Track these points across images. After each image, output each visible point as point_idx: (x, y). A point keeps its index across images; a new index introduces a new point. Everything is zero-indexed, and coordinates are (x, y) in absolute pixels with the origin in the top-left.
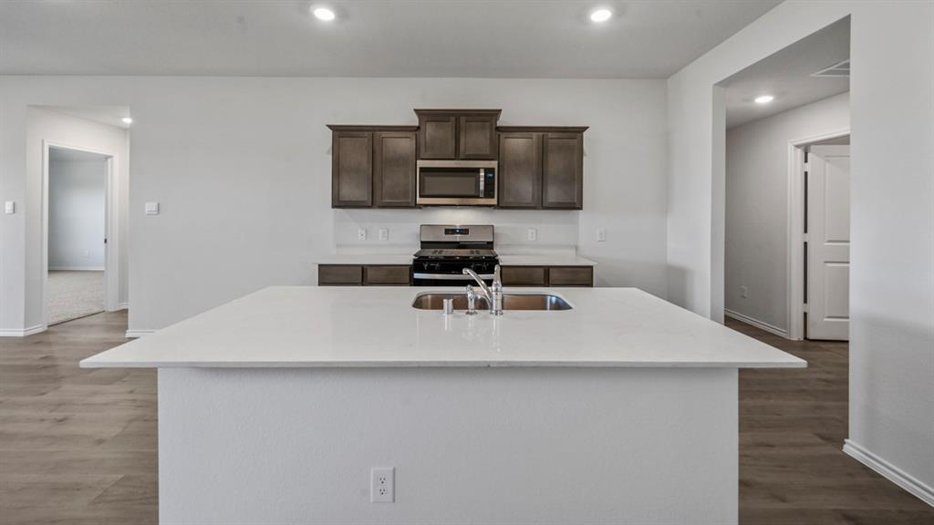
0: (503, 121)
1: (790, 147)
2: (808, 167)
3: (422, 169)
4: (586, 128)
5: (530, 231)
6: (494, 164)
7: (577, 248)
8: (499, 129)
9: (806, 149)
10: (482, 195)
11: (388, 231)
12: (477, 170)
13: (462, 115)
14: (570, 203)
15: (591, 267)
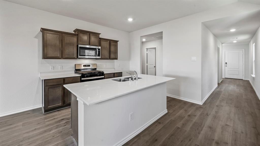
0: (101, 36)
1: (145, 49)
2: (147, 52)
3: (80, 47)
4: (118, 41)
5: (104, 65)
6: (100, 48)
7: (114, 68)
8: (100, 38)
9: (147, 49)
10: (97, 56)
11: (62, 66)
12: (96, 49)
13: (91, 33)
14: (115, 58)
15: (122, 72)
